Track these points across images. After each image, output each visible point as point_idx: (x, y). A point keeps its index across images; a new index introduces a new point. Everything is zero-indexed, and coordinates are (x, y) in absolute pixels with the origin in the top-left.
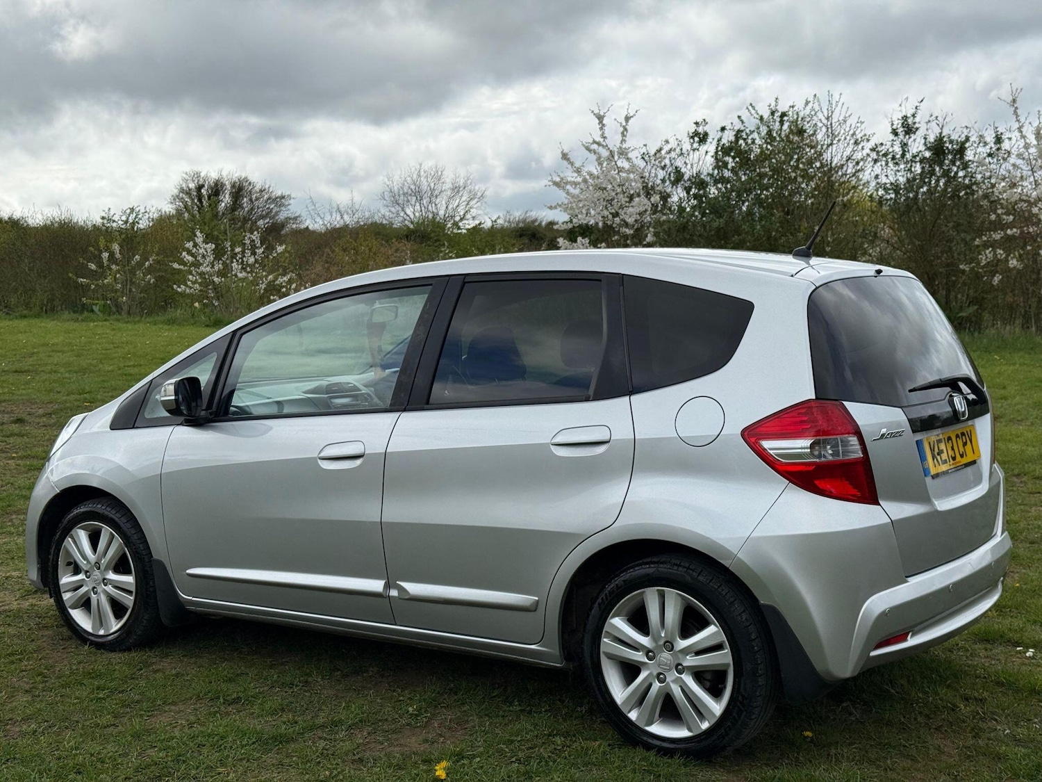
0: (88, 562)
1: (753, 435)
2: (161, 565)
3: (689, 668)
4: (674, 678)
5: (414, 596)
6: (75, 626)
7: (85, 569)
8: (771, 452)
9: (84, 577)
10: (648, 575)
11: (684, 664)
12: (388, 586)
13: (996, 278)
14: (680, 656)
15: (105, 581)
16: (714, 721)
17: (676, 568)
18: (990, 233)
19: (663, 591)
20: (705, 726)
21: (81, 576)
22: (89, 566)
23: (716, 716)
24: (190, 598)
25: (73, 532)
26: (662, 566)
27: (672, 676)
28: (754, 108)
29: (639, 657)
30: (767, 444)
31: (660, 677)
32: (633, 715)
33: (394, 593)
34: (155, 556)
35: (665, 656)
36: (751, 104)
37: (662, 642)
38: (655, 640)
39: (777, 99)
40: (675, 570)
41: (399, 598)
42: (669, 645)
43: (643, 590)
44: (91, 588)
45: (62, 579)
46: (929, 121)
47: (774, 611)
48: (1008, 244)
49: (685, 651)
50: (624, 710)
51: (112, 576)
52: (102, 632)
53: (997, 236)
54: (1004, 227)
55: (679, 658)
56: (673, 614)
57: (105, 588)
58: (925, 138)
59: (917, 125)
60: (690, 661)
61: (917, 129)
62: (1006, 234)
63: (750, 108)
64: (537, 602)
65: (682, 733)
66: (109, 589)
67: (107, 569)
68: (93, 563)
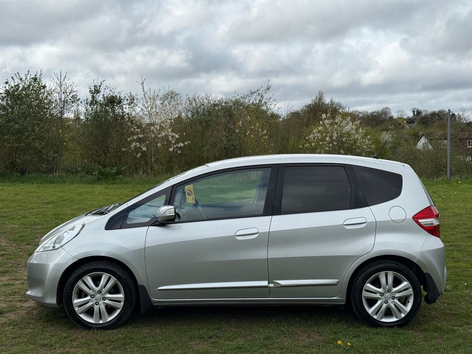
0: (94, 290)
1: (416, 218)
2: (143, 287)
3: (397, 297)
4: (391, 301)
5: (283, 285)
6: (83, 321)
7: (92, 294)
8: (422, 223)
9: (90, 298)
10: (382, 267)
11: (396, 296)
12: (269, 283)
13: (139, 154)
14: (394, 294)
15: (104, 299)
16: (406, 314)
17: (392, 264)
18: (132, 136)
19: (387, 272)
20: (403, 315)
21: (88, 298)
22: (94, 292)
23: (407, 312)
24: (158, 300)
25: (84, 278)
26: (386, 264)
27: (390, 301)
28: (18, 74)
29: (378, 296)
30: (420, 221)
31: (386, 302)
32: (375, 317)
33: (272, 285)
34: (139, 283)
35: (388, 295)
36: (18, 73)
37: (387, 290)
38: (384, 289)
39: (29, 71)
40: (392, 265)
41: (274, 287)
42: (389, 291)
43: (379, 273)
44: (95, 302)
45: (74, 300)
46: (105, 89)
47: (428, 274)
48: (140, 140)
49: (396, 292)
50: (372, 315)
51: (108, 296)
52: (101, 322)
53: (135, 137)
54: (137, 133)
55: (393, 295)
56: (390, 280)
57: (105, 301)
58: (104, 96)
59: (100, 90)
60: (397, 295)
61: (100, 92)
62: (138, 137)
63: (17, 74)
64: (339, 281)
65: (394, 319)
66: (107, 301)
67: (106, 293)
68: (97, 291)
